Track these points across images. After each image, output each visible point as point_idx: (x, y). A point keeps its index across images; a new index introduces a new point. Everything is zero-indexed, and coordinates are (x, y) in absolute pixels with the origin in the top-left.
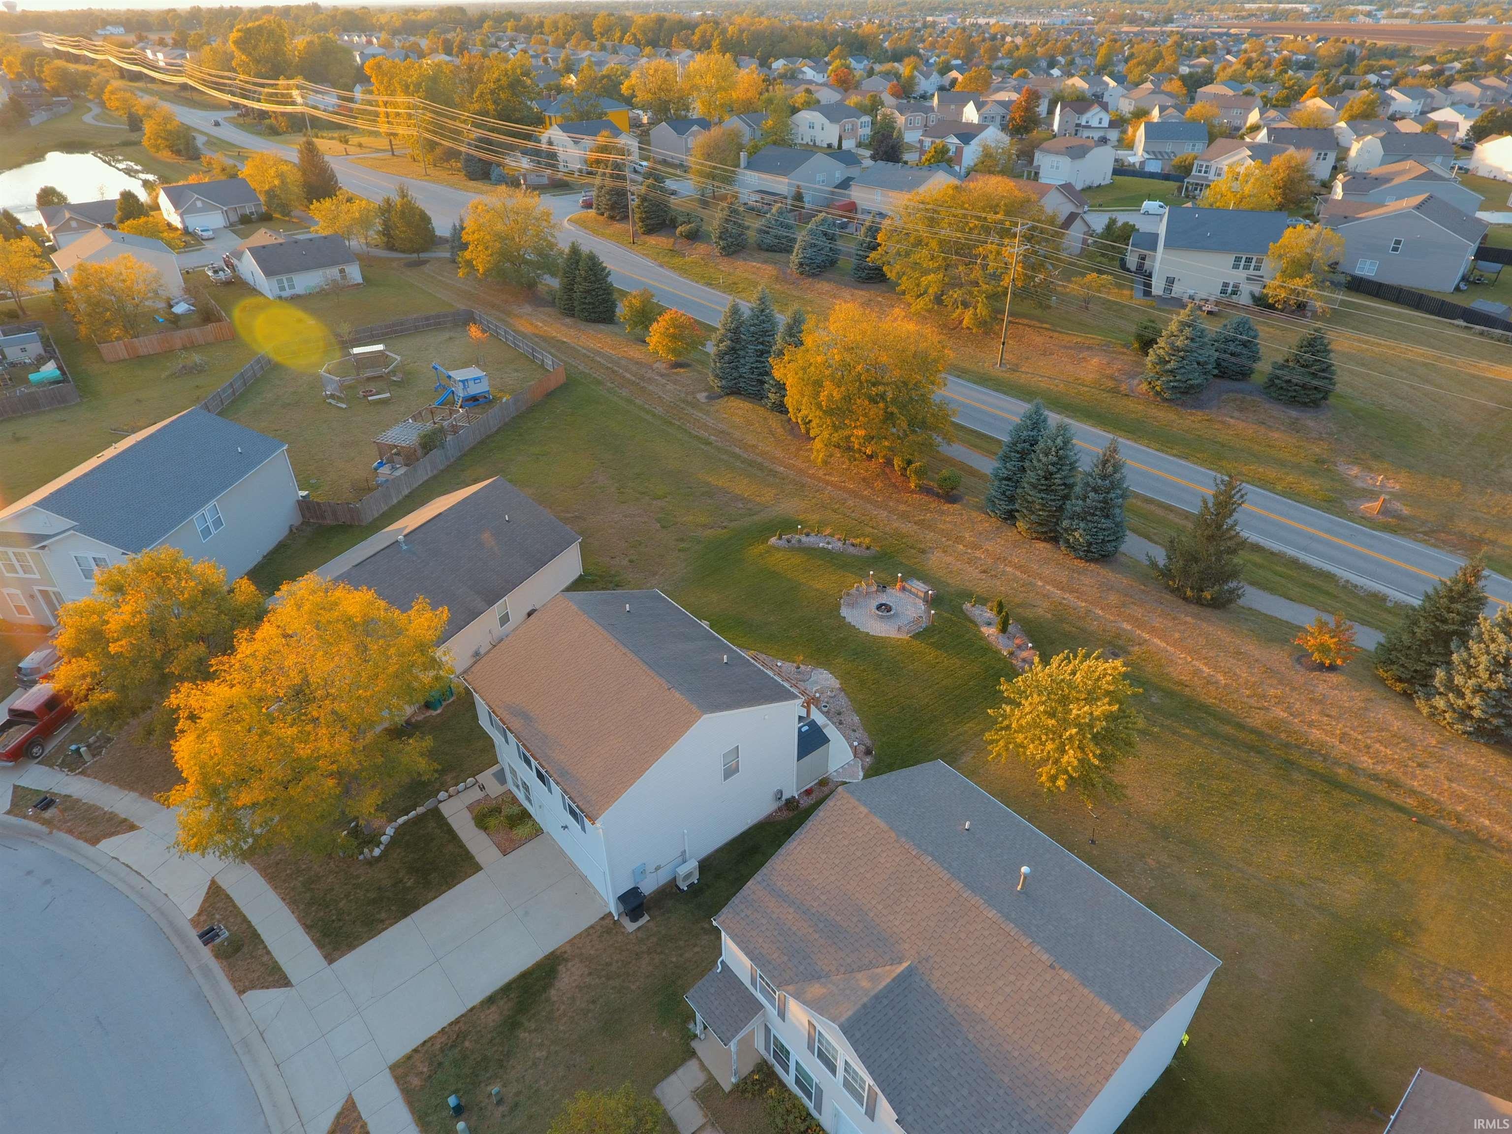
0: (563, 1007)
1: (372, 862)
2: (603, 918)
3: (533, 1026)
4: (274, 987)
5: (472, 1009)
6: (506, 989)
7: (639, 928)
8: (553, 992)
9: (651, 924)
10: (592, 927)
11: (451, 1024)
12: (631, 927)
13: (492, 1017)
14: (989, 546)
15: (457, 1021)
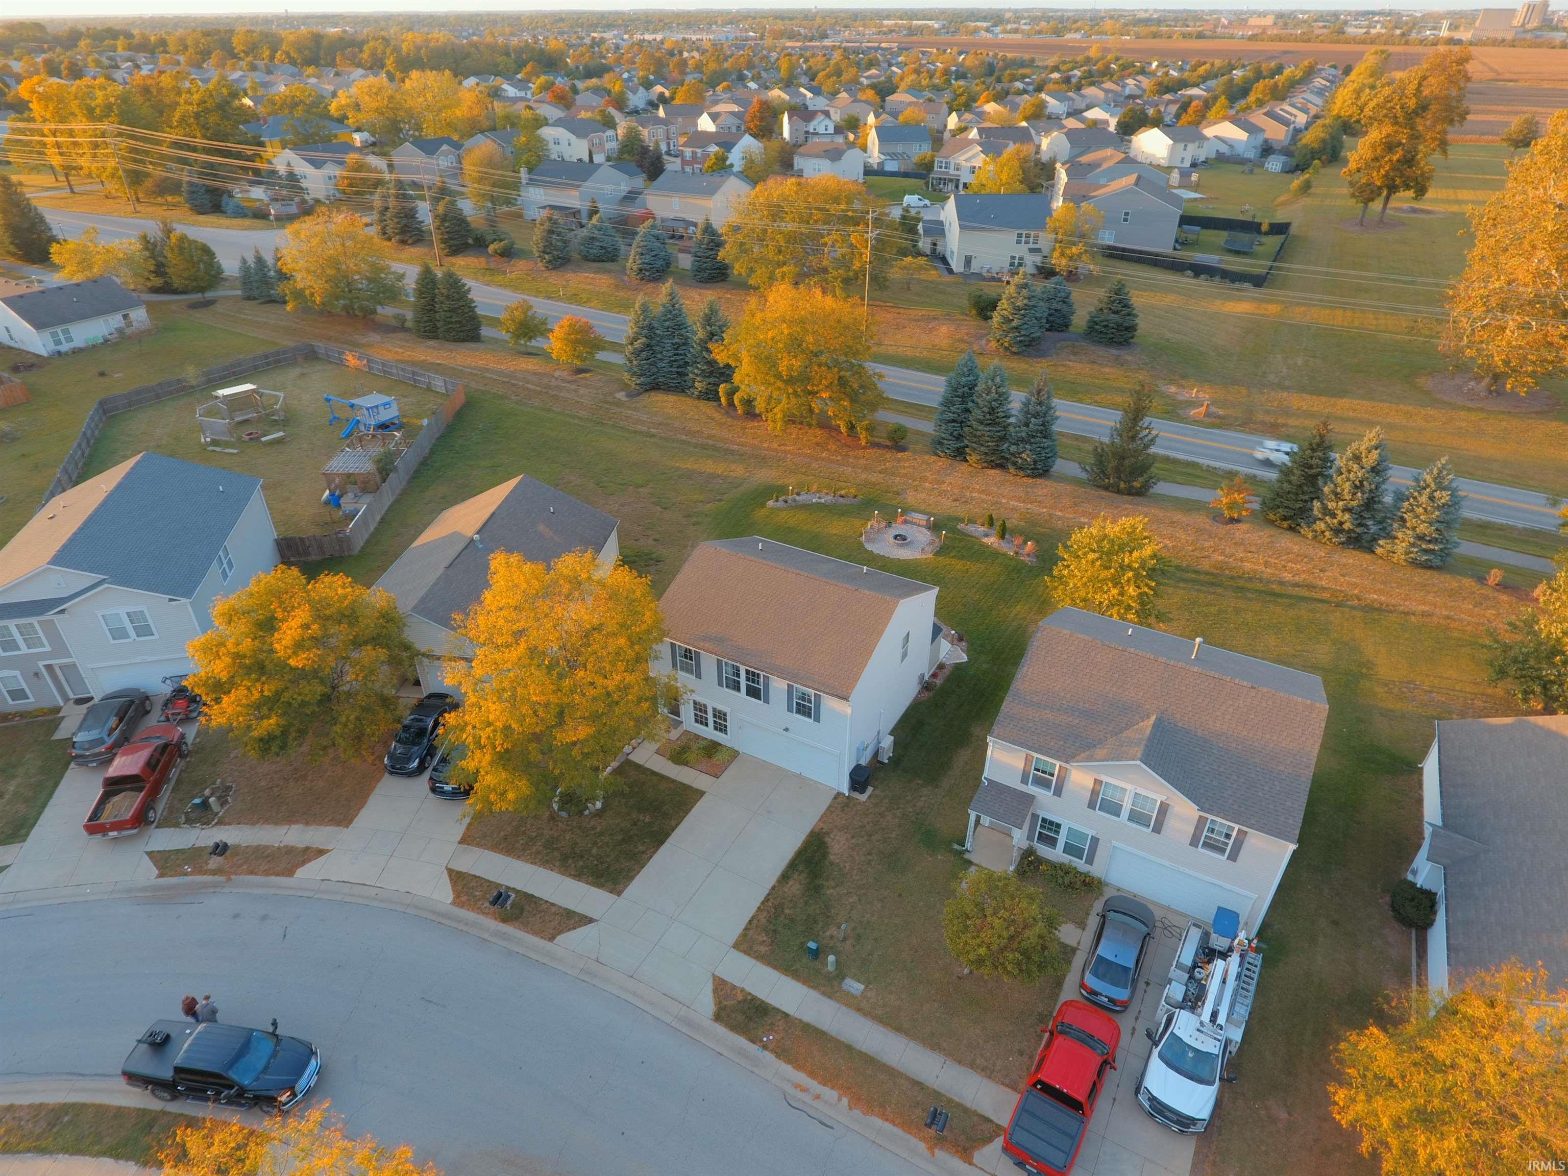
0: (847, 865)
1: (599, 814)
2: (835, 798)
3: (832, 884)
4: (580, 926)
5: (773, 888)
6: (792, 866)
7: (870, 797)
8: (832, 857)
9: (877, 792)
10: (830, 806)
11: (763, 903)
12: (863, 797)
13: (794, 887)
14: (949, 480)
15: (767, 899)
